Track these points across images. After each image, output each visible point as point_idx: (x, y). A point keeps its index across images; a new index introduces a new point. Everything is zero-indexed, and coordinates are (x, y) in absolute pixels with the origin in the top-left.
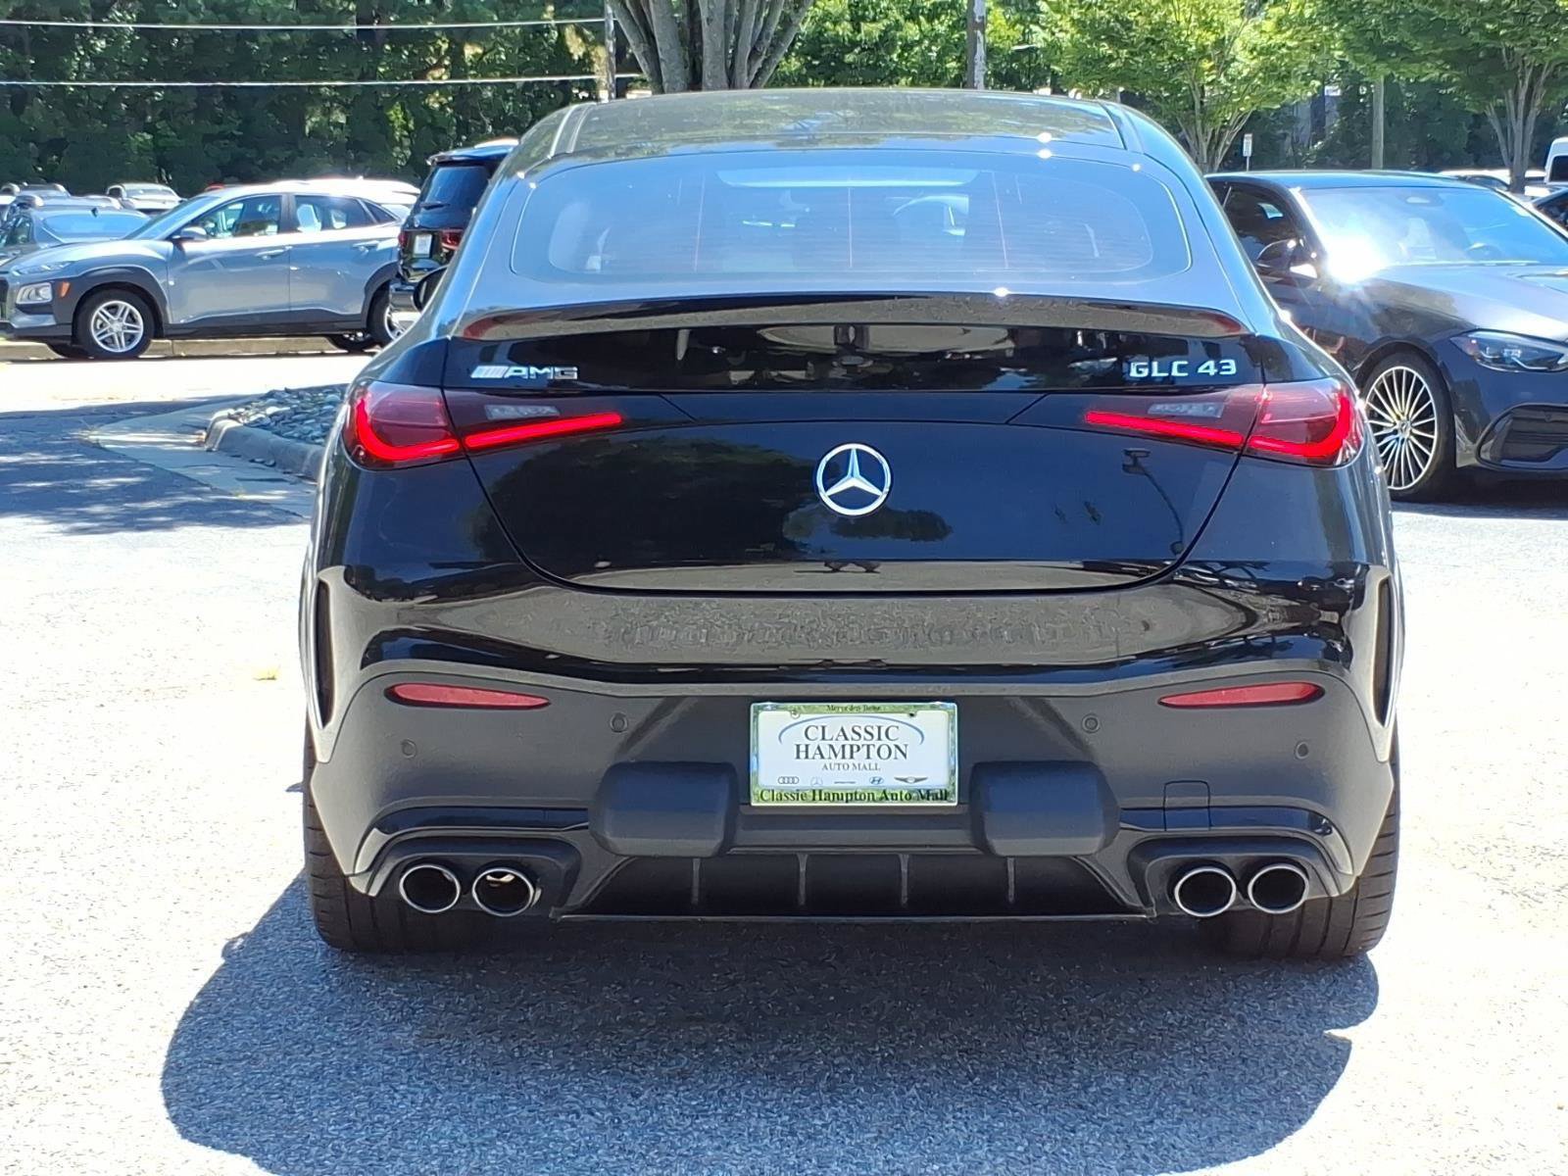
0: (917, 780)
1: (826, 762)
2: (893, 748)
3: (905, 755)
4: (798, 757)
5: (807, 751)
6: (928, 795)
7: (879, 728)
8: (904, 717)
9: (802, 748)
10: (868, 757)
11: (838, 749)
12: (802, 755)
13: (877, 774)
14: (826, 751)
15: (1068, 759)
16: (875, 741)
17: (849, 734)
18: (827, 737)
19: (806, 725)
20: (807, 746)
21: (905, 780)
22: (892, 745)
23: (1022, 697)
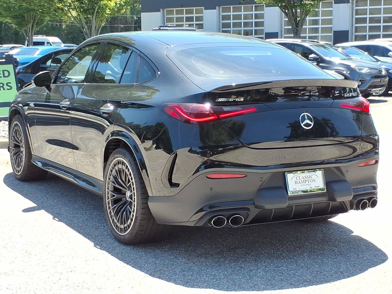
0: (318, 187)
1: (301, 184)
2: (313, 180)
3: (315, 181)
4: (296, 184)
5: (297, 182)
6: (320, 189)
7: (310, 176)
8: (314, 173)
9: (296, 182)
10: (309, 183)
11: (303, 181)
12: (296, 183)
13: (311, 186)
14: (300, 182)
15: (342, 179)
16: (309, 179)
17: (304, 178)
18: (300, 179)
19: (296, 176)
20: (297, 181)
21: (316, 187)
22: (312, 179)
23: (333, 167)
